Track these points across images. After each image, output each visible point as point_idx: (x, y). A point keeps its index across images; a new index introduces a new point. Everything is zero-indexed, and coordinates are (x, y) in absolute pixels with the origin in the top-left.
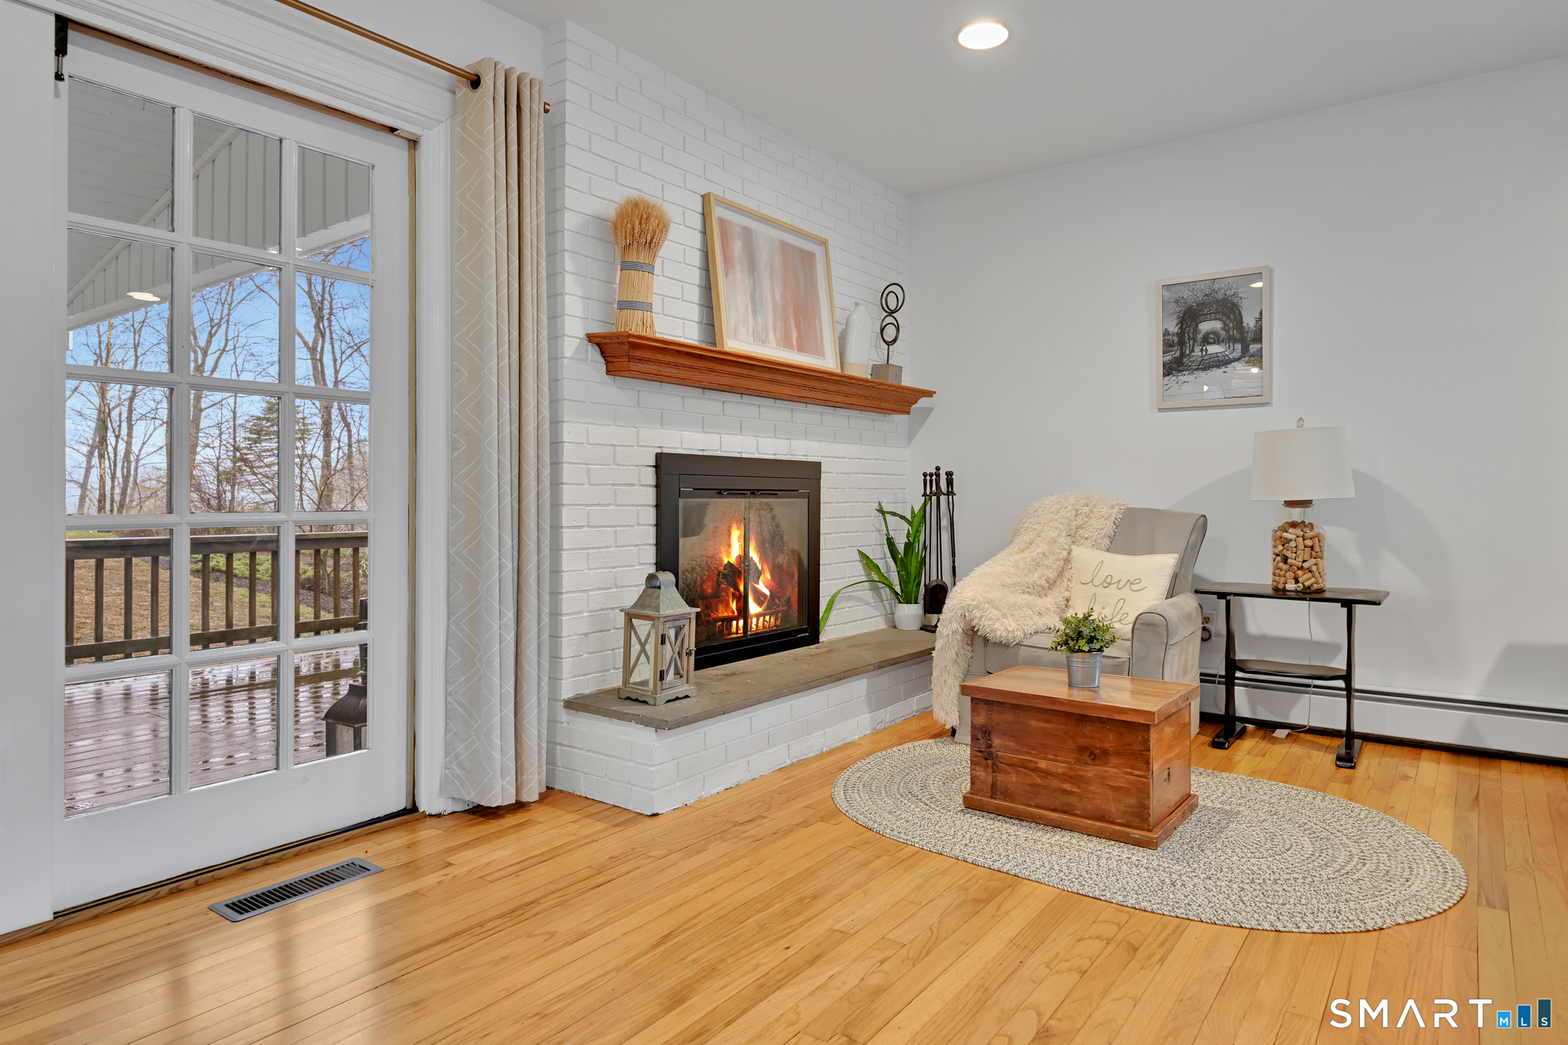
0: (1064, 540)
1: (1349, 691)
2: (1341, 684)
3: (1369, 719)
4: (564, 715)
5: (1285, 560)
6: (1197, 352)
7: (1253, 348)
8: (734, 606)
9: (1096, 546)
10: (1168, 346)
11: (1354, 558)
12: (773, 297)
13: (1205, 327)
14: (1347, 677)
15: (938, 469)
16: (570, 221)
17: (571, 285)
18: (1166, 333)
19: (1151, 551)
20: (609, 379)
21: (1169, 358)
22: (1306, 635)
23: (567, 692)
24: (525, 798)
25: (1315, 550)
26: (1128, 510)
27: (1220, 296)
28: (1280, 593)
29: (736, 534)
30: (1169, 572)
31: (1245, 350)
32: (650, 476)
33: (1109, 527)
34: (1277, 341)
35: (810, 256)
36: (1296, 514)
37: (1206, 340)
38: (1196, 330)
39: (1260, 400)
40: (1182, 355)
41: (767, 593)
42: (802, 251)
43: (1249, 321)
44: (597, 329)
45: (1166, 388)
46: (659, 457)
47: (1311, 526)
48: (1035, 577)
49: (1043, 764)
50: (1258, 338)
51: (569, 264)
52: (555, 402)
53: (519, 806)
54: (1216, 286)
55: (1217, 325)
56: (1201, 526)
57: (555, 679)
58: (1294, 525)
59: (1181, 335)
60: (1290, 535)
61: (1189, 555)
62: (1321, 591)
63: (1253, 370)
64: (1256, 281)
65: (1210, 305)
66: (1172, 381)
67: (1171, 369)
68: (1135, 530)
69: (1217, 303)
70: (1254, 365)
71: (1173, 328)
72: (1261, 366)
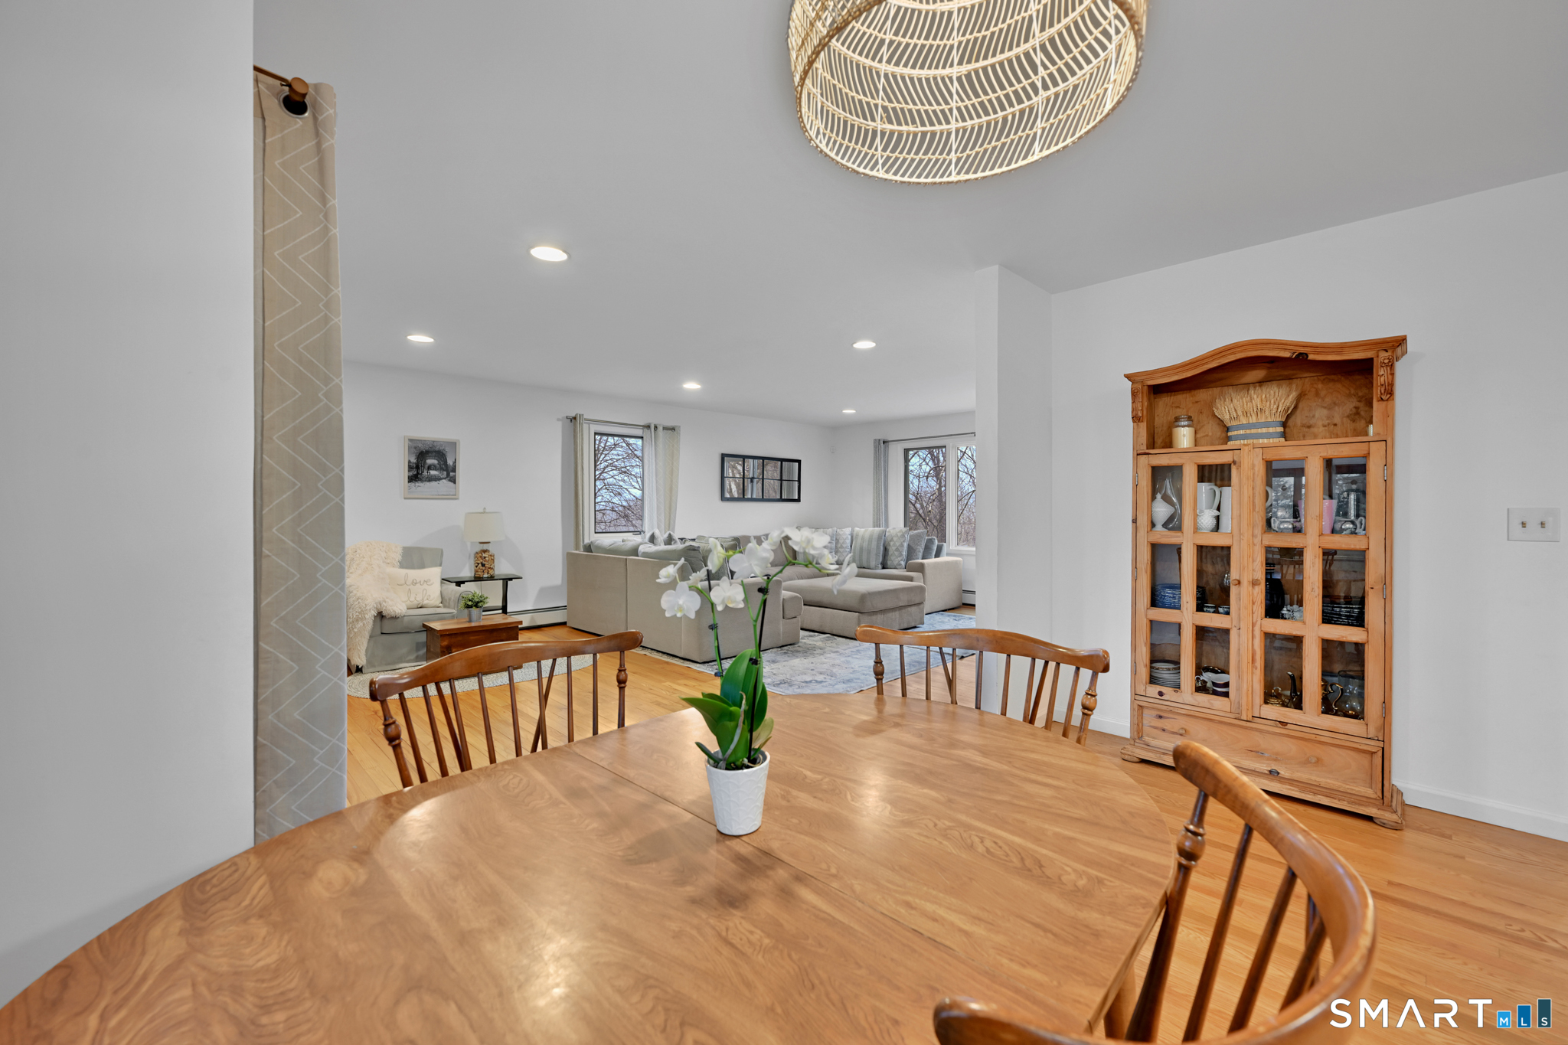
1: (505, 614)
5: (483, 565)
6: (425, 473)
7: (452, 474)
10: (410, 468)
13: (430, 461)
14: (504, 609)
18: (409, 462)
19: (428, 566)
21: (411, 473)
25: (490, 560)
26: (403, 548)
27: (437, 449)
28: (478, 579)
30: (438, 575)
31: (448, 475)
33: (400, 557)
34: (461, 473)
36: (481, 547)
37: (429, 468)
38: (425, 462)
39: (454, 497)
40: (418, 473)
43: (450, 462)
45: (409, 488)
47: (489, 551)
50: (454, 470)
54: (435, 444)
55: (435, 462)
56: (438, 552)
58: (481, 551)
59: (417, 463)
60: (480, 555)
62: (492, 576)
63: (451, 484)
64: (454, 445)
65: (432, 452)
66: (412, 484)
67: (412, 479)
68: (413, 558)
69: (435, 451)
70: (451, 481)
71: (413, 460)
72: (455, 483)
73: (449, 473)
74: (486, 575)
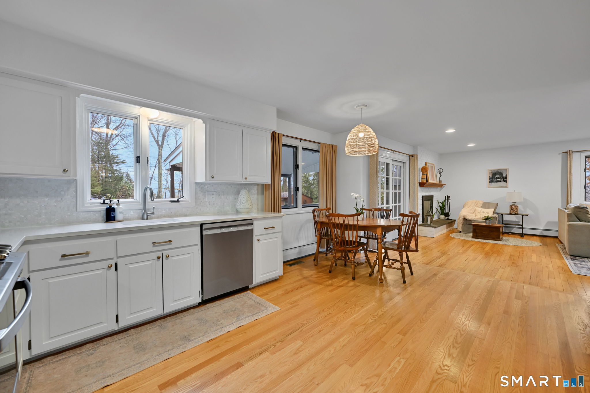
0: (474, 207)
1: (522, 228)
2: (521, 226)
3: (525, 232)
5: (512, 210)
6: (495, 180)
7: (505, 180)
9: (479, 207)
10: (490, 178)
11: (523, 210)
12: (431, 174)
13: (497, 176)
14: (522, 225)
18: (489, 177)
19: (489, 208)
20: (420, 187)
21: (490, 180)
22: (515, 220)
25: (517, 208)
26: (484, 202)
27: (499, 172)
28: (510, 214)
30: (493, 211)
31: (504, 180)
32: (422, 199)
33: (481, 205)
34: (509, 179)
35: (433, 167)
36: (513, 204)
37: (497, 178)
38: (495, 177)
40: (492, 180)
43: (504, 176)
46: (422, 196)
47: (516, 205)
48: (471, 211)
49: (484, 233)
50: (506, 178)
54: (499, 170)
55: (499, 176)
56: (497, 205)
58: (513, 205)
60: (513, 206)
61: (495, 209)
62: (518, 214)
63: (505, 183)
64: (506, 170)
65: (497, 173)
66: (490, 184)
67: (490, 182)
68: (486, 205)
69: (499, 173)
70: (505, 182)
71: (491, 176)
72: (506, 182)
73: (505, 179)
74: (513, 213)
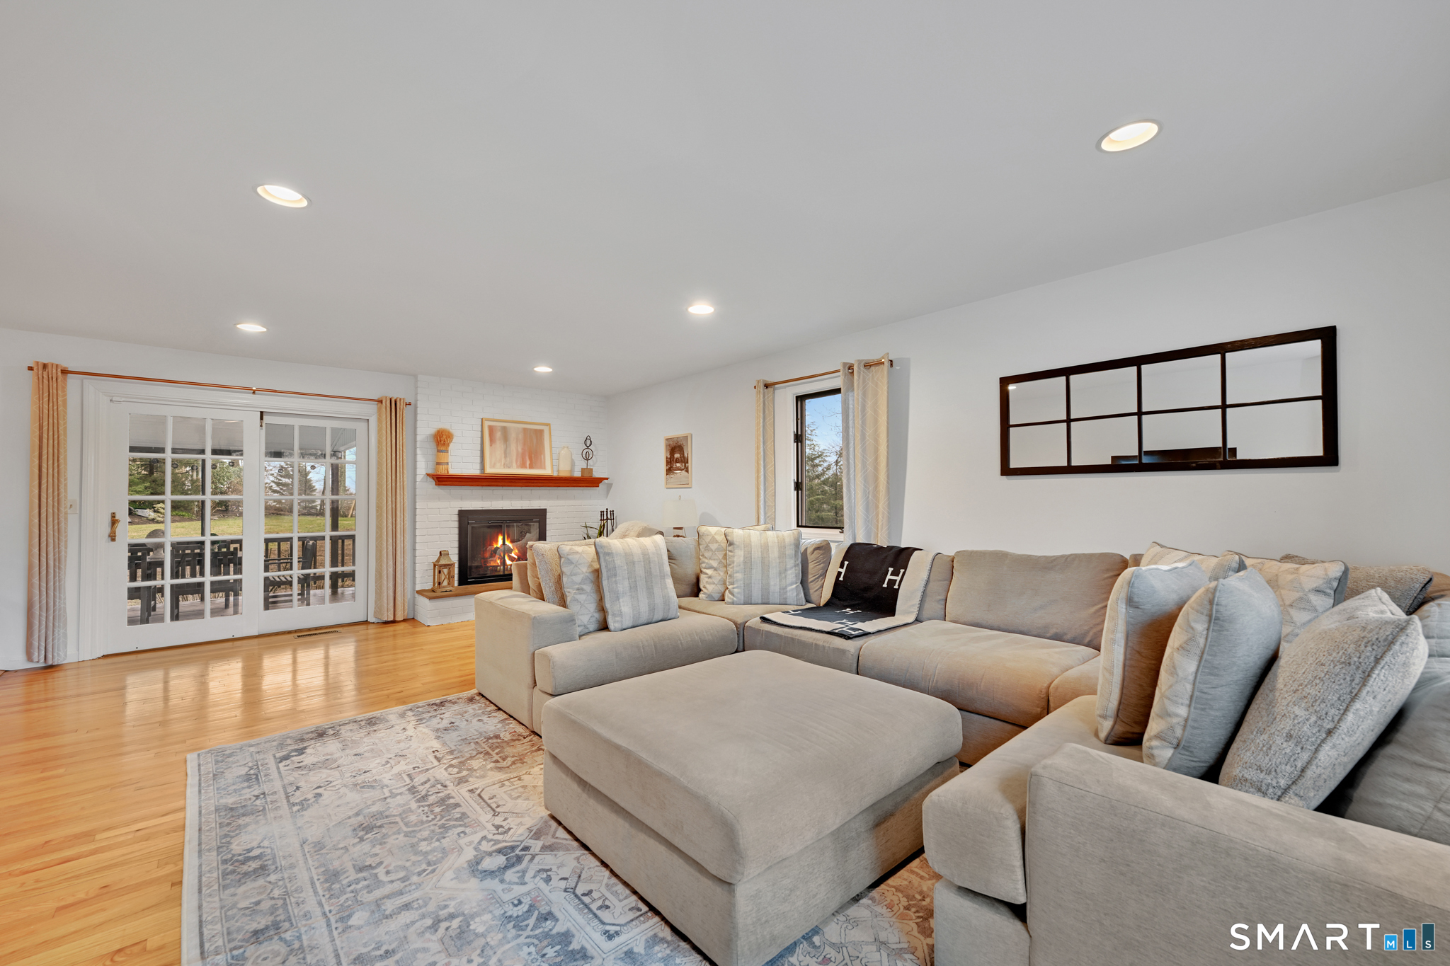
4: (417, 595)
8: (499, 562)
12: (517, 450)
15: (607, 509)
16: (419, 438)
17: (420, 458)
20: (437, 487)
23: (418, 588)
24: (397, 619)
29: (500, 538)
32: (456, 518)
35: (541, 432)
39: (688, 485)
41: (516, 557)
42: (536, 430)
44: (430, 472)
45: (667, 479)
46: (460, 511)
51: (419, 451)
52: (415, 495)
53: (394, 622)
57: (414, 583)
59: (670, 458)
